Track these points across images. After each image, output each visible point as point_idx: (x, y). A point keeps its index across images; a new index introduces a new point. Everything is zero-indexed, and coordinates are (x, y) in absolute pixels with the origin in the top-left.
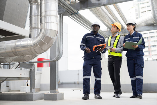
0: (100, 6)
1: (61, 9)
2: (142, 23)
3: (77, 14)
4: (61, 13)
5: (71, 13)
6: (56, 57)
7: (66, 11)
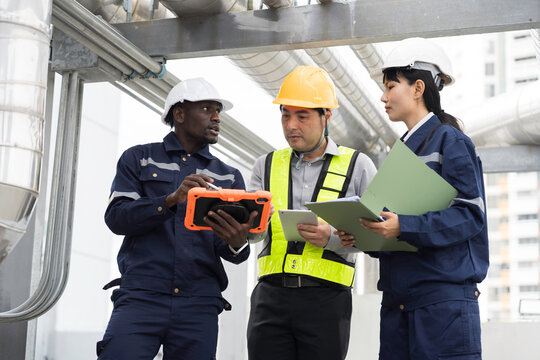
0: (277, 46)
1: (73, 48)
2: (498, 128)
3: (155, 75)
4: (71, 67)
5: (127, 72)
6: (32, 294)
7: (99, 57)
